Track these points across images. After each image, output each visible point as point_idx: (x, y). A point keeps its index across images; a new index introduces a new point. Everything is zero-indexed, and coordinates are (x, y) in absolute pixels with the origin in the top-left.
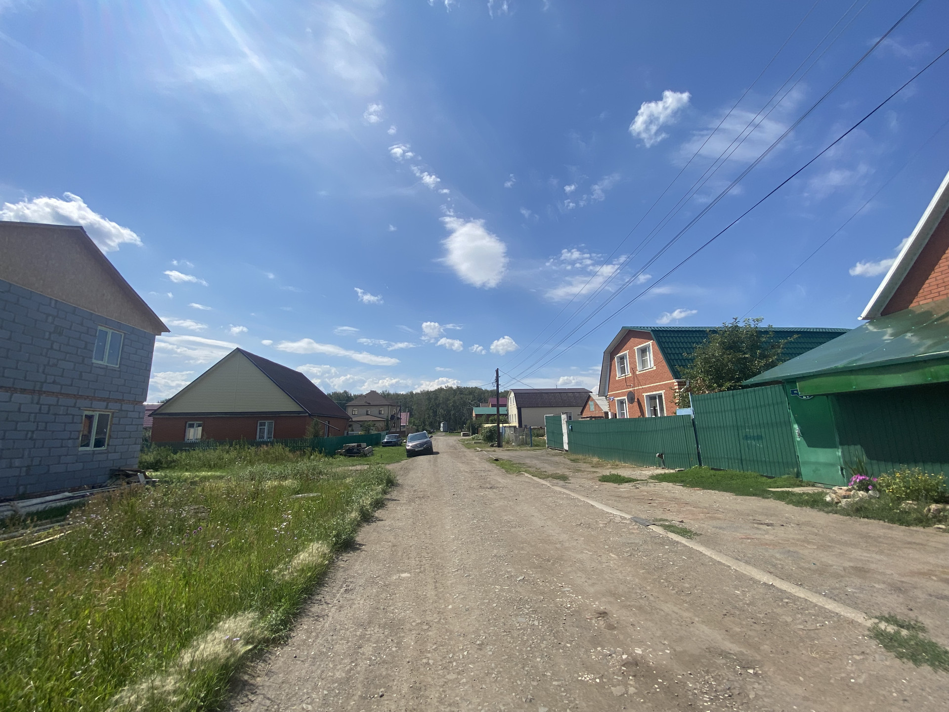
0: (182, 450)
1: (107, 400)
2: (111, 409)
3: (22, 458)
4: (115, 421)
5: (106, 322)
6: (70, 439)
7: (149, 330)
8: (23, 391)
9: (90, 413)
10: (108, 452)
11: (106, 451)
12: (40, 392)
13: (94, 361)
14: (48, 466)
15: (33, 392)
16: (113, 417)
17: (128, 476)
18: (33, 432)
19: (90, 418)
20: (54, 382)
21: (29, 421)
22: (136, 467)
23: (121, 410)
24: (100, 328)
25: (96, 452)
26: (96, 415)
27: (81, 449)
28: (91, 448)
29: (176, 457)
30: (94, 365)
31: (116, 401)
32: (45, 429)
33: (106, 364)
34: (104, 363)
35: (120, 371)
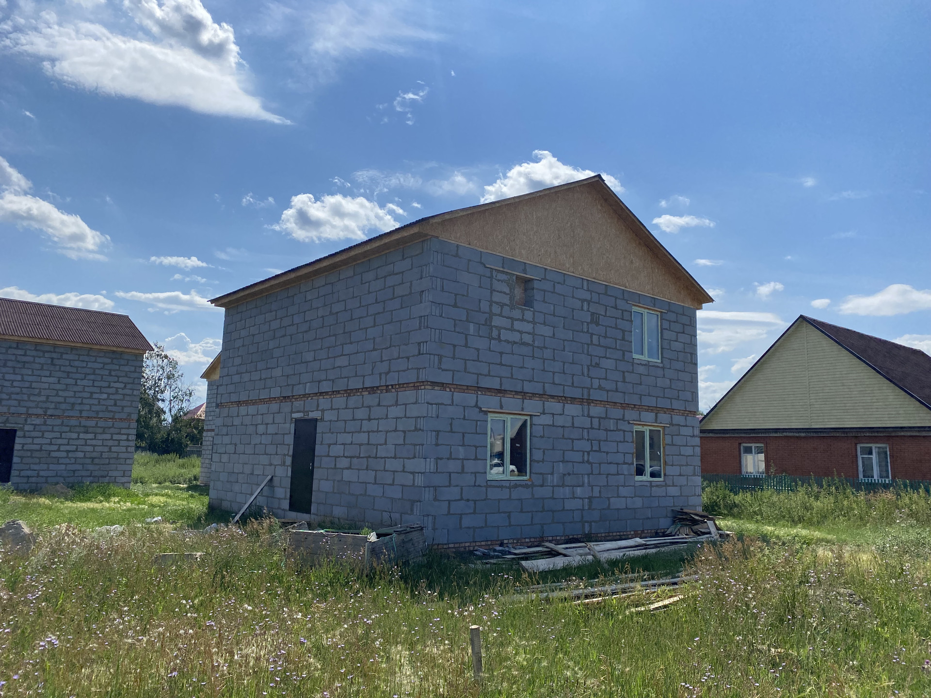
0: (743, 489)
1: (656, 410)
2: (661, 423)
3: (583, 486)
4: (668, 439)
5: (638, 299)
6: (625, 463)
7: (688, 304)
8: (573, 400)
9: (640, 428)
10: (666, 485)
11: (664, 484)
12: (590, 401)
13: (635, 356)
14: (609, 498)
15: (581, 401)
16: (664, 434)
17: (695, 522)
18: (588, 453)
19: (641, 434)
20: (600, 388)
21: (582, 439)
22: (699, 510)
23: (672, 424)
24: (635, 309)
25: (653, 484)
26: (647, 430)
27: (638, 478)
28: (646, 478)
29: (738, 499)
30: (635, 361)
31: (666, 410)
32: (600, 451)
33: (647, 359)
34: (645, 358)
35: (663, 368)
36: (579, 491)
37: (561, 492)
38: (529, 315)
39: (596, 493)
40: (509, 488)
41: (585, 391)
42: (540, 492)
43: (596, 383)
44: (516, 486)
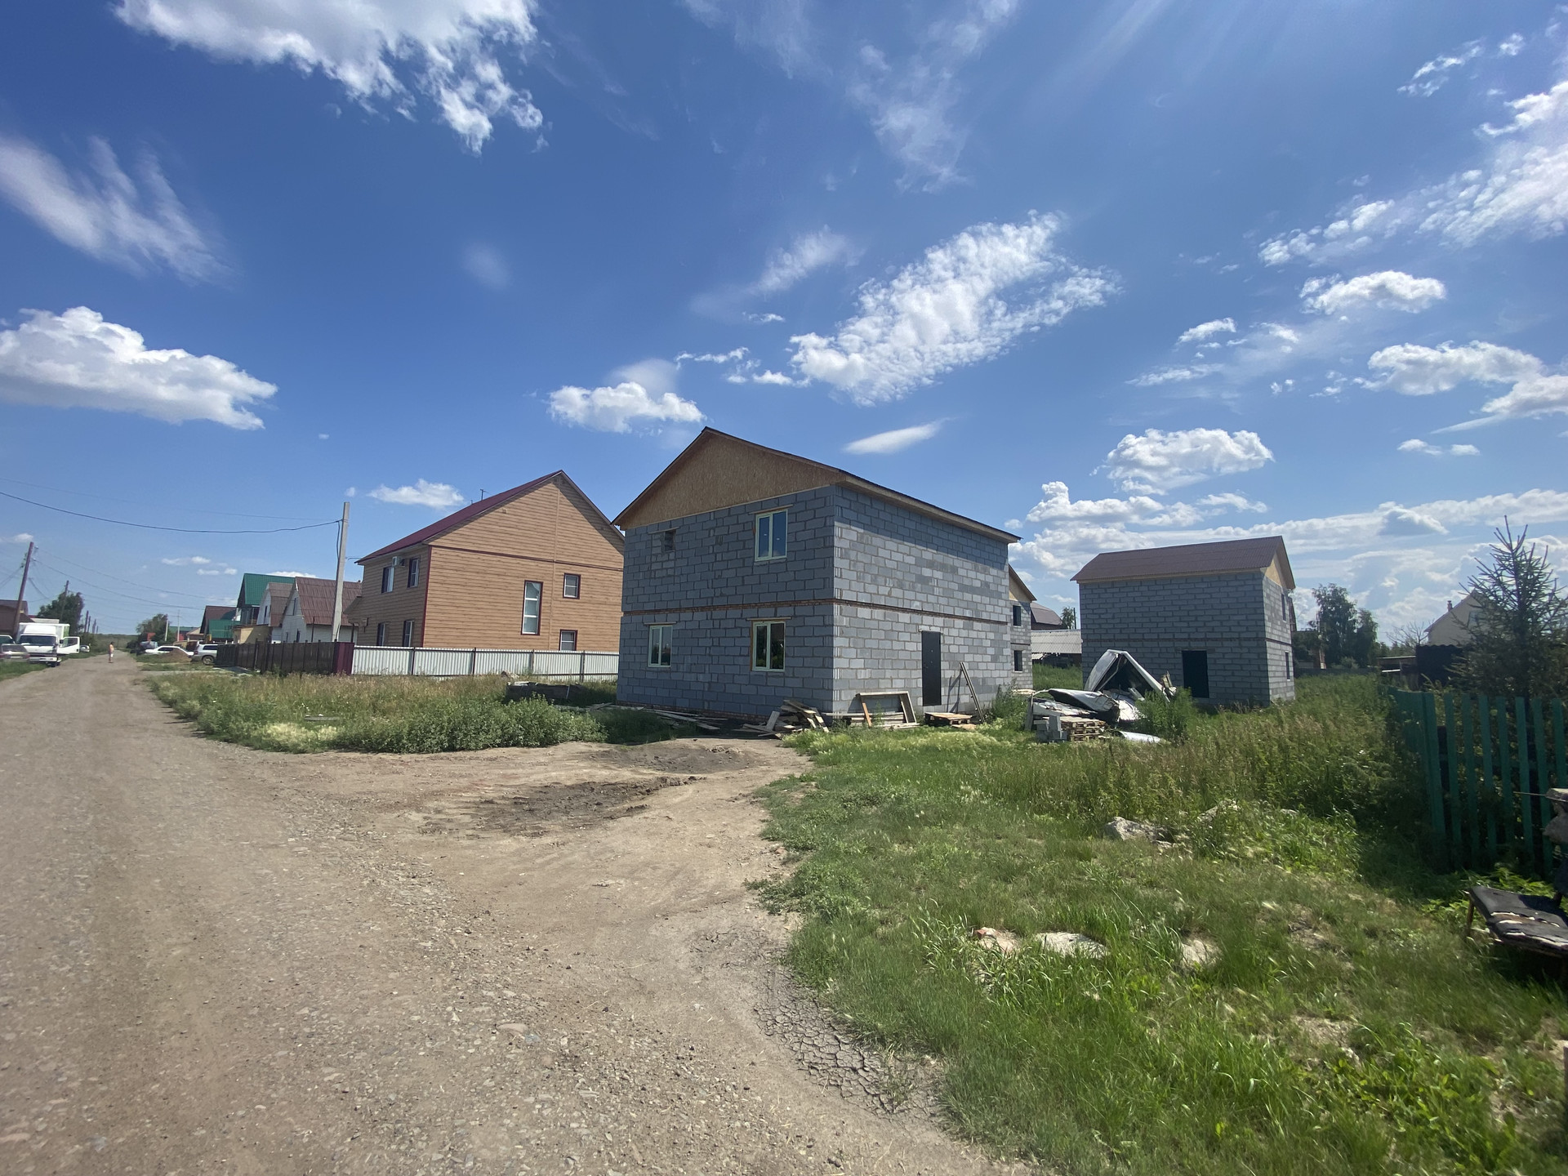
1: (776, 604)
2: (781, 617)
3: (704, 673)
6: (740, 655)
7: (821, 485)
8: (702, 609)
9: (761, 624)
11: (782, 675)
12: (712, 607)
13: (757, 559)
14: (725, 684)
15: (705, 608)
16: (787, 626)
18: (710, 648)
19: (762, 629)
20: (722, 595)
21: (706, 637)
23: (794, 616)
24: (760, 516)
26: (768, 625)
27: (756, 669)
28: (767, 668)
30: (757, 564)
31: (789, 603)
33: (770, 558)
34: (768, 558)
36: (701, 677)
37: (690, 677)
38: (672, 556)
39: (714, 680)
40: (657, 672)
41: (710, 600)
42: (674, 676)
43: (718, 593)
44: (661, 671)
